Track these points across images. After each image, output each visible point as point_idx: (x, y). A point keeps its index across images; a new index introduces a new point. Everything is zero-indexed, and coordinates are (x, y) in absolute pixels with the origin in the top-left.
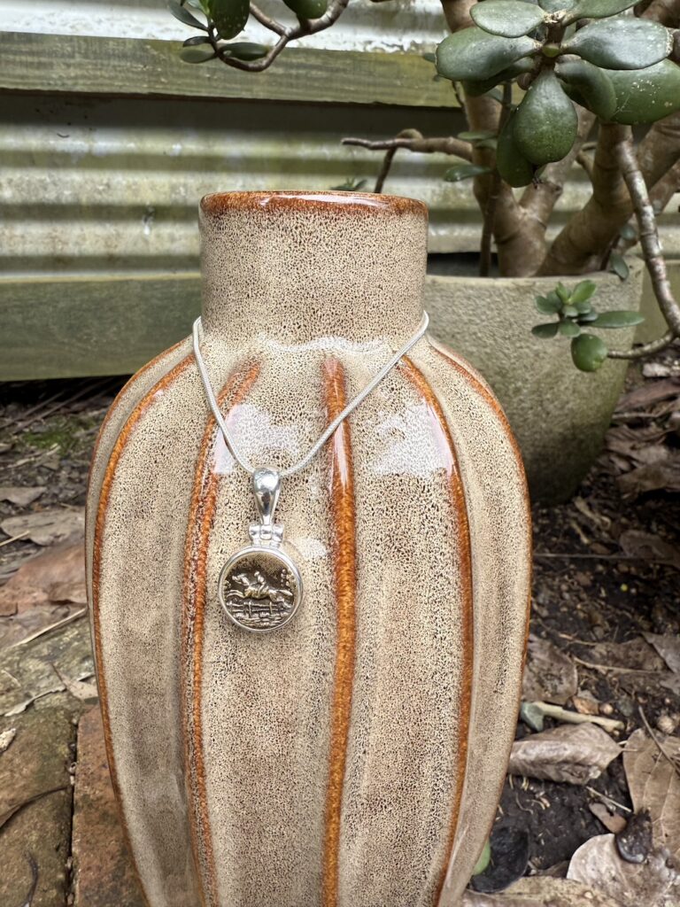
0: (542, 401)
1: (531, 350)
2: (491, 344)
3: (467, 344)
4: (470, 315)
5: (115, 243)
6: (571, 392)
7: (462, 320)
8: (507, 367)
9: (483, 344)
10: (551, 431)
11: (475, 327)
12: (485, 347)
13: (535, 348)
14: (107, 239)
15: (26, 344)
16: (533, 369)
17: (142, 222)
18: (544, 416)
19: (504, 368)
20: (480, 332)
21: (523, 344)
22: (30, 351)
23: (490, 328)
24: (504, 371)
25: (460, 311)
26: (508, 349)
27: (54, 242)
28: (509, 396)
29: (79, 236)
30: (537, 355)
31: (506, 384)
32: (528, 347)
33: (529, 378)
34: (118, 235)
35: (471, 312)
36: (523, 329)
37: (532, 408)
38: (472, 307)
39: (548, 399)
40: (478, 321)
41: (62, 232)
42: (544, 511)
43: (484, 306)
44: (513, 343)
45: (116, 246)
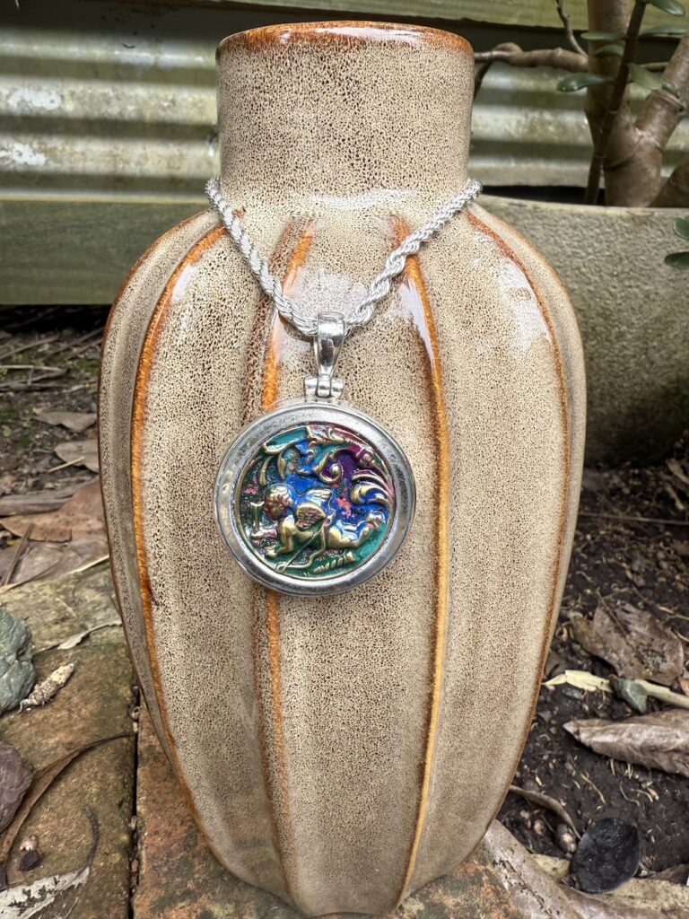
0: (647, 349)
1: (641, 290)
2: (596, 281)
3: (569, 280)
4: (575, 247)
5: (177, 164)
6: (680, 341)
7: (565, 253)
8: (611, 308)
9: (587, 281)
10: (653, 383)
11: (579, 260)
12: (588, 284)
13: (647, 288)
14: (171, 159)
15: (82, 266)
16: (641, 313)
17: (207, 143)
18: (647, 366)
19: (608, 309)
20: (585, 266)
21: (632, 283)
22: (87, 274)
23: (597, 262)
24: (608, 313)
25: (564, 242)
26: (615, 287)
27: (115, 160)
28: (610, 341)
29: (141, 155)
30: (648, 297)
31: (609, 327)
32: (638, 287)
33: (636, 322)
34: (182, 156)
35: (576, 244)
36: (635, 265)
37: (634, 357)
38: (577, 238)
39: (654, 347)
40: (584, 254)
41: (123, 150)
42: (637, 471)
43: (592, 237)
44: (621, 281)
45: (179, 168)
